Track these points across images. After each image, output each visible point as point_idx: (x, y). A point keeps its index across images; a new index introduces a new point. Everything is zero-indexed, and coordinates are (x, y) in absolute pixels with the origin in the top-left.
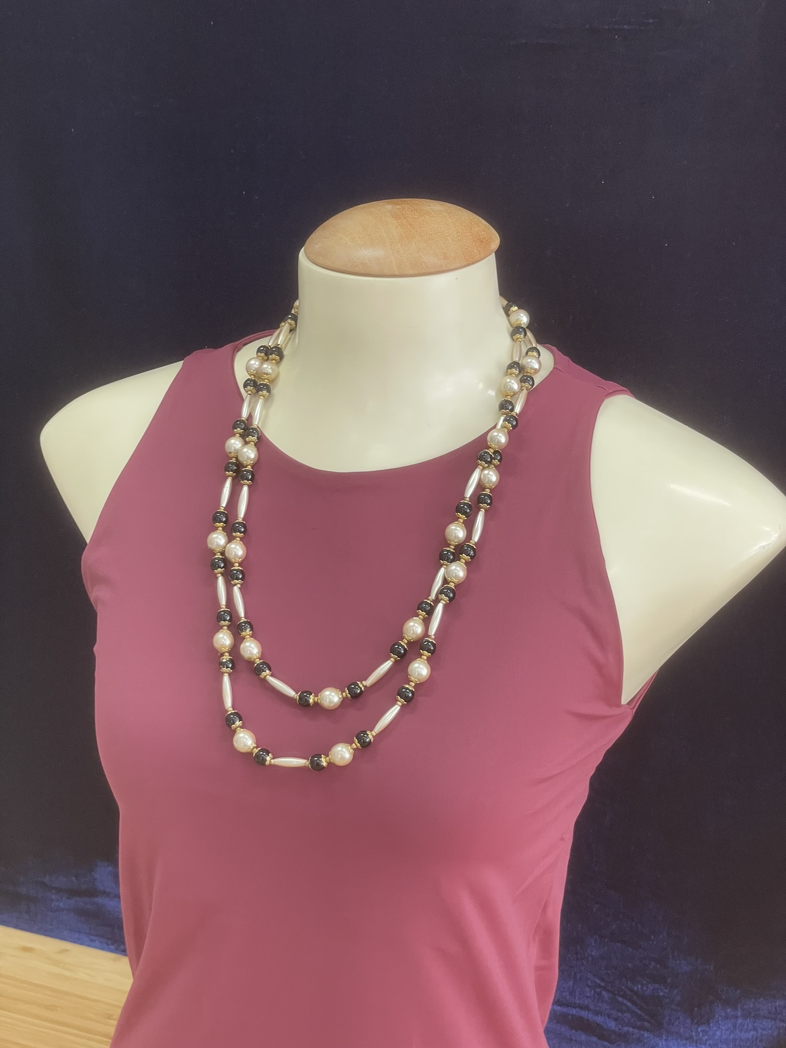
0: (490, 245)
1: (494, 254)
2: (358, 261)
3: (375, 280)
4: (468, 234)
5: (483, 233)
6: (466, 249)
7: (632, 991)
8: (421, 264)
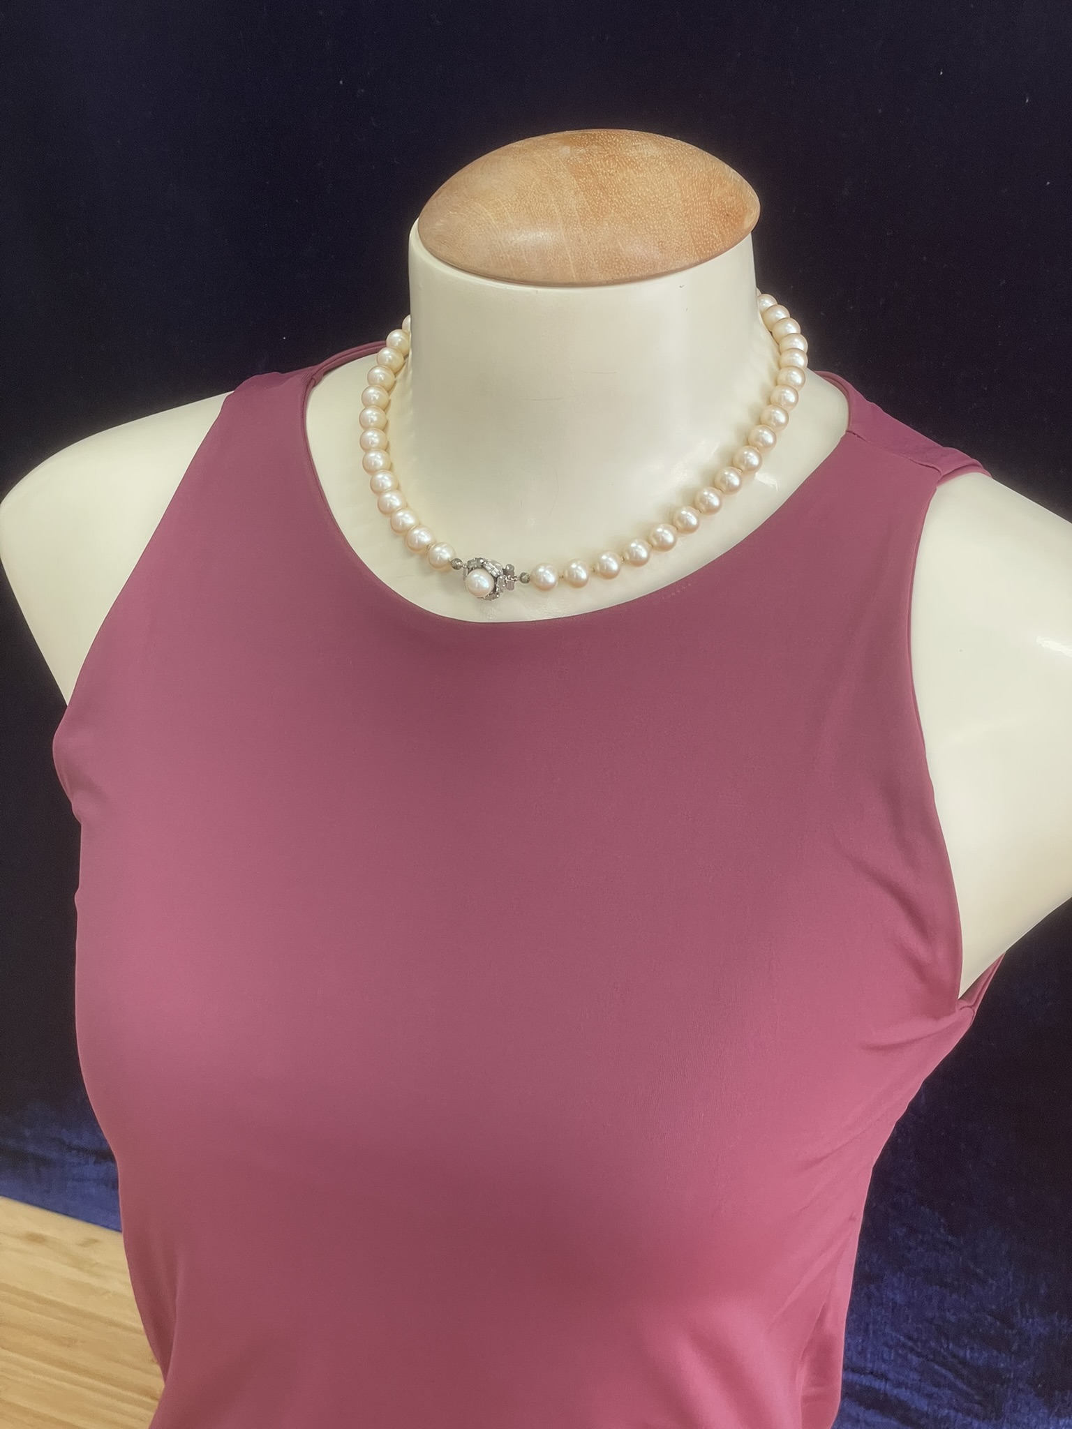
0: (743, 220)
1: (750, 235)
2: (508, 256)
3: (537, 291)
4: (704, 203)
5: (730, 199)
6: (699, 232)
7: (954, 1356)
8: (618, 262)
